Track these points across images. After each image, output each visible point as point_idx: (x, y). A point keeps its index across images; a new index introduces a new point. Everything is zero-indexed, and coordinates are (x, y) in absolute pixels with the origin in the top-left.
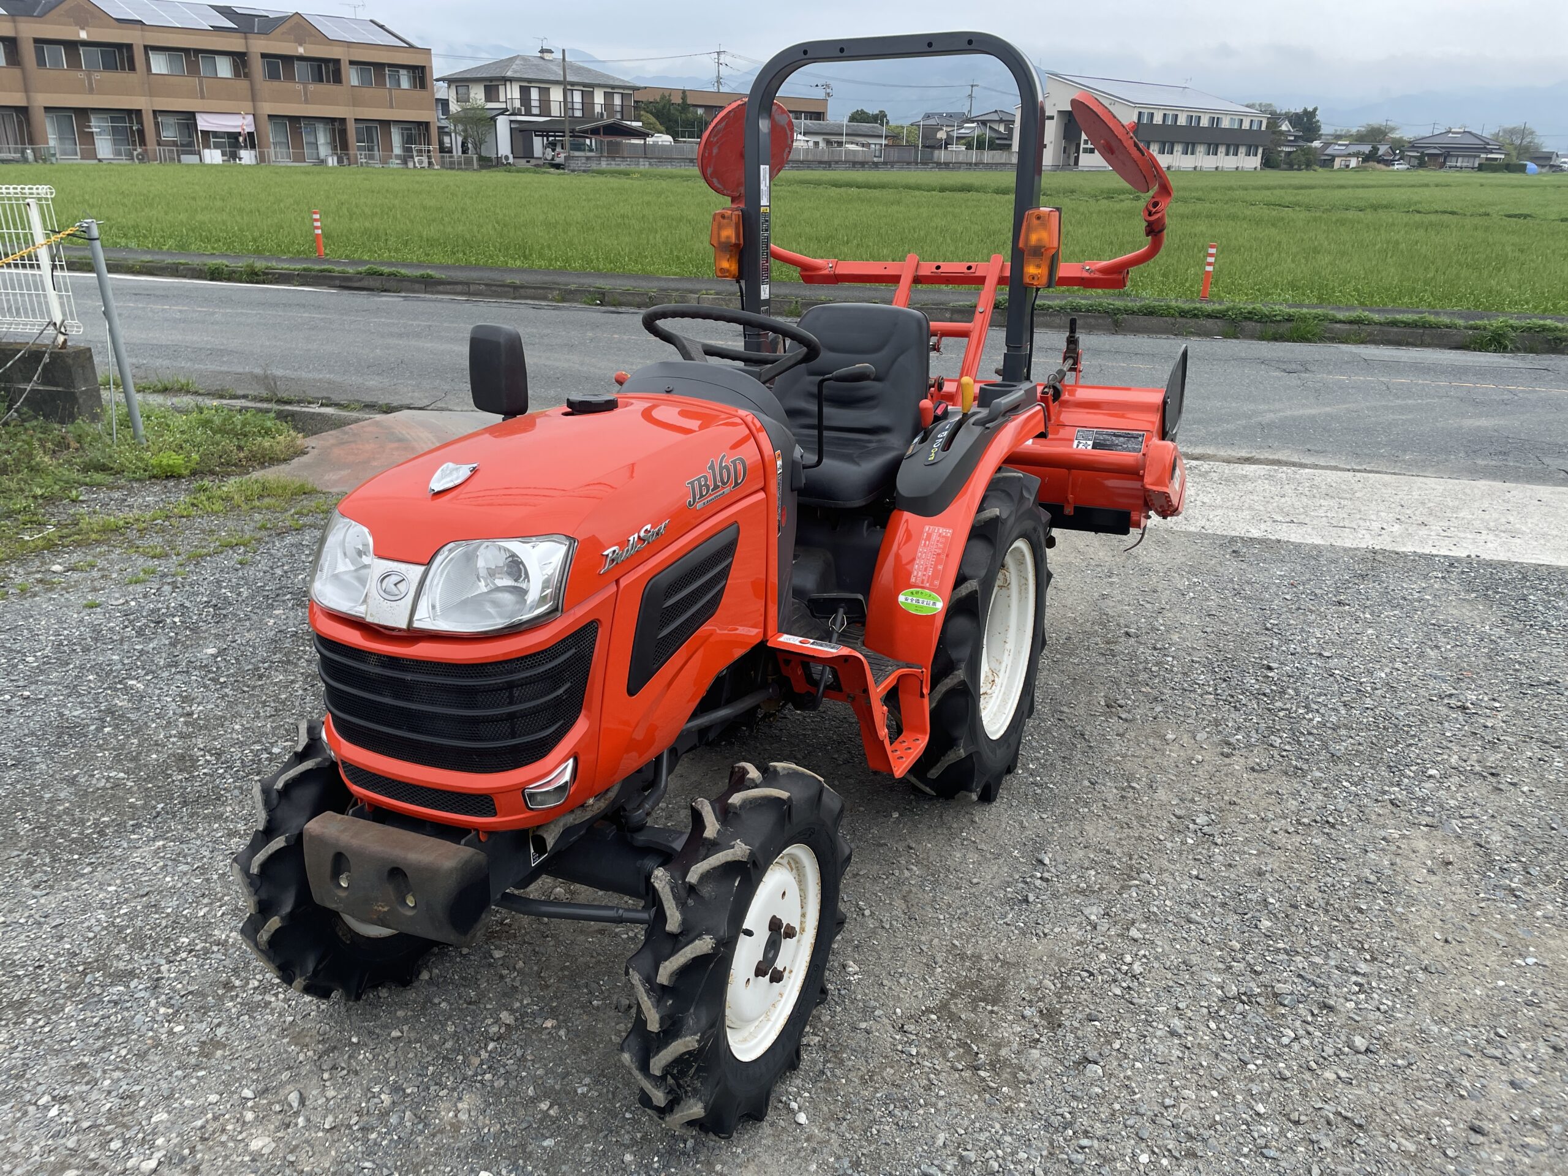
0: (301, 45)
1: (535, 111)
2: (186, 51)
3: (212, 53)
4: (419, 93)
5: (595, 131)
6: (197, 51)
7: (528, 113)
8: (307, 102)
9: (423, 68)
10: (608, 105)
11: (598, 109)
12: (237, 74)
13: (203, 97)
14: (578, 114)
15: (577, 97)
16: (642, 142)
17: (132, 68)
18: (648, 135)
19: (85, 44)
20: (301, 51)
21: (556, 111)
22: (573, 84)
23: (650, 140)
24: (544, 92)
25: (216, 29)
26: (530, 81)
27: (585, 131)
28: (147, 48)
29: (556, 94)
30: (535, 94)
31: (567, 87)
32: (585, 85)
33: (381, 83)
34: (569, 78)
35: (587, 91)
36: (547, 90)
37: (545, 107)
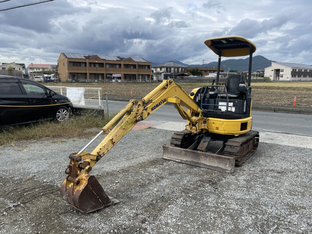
0: (130, 62)
2: (112, 64)
3: (116, 64)
4: (149, 70)
5: (179, 75)
6: (114, 64)
7: (167, 72)
8: (130, 72)
9: (150, 66)
10: (182, 70)
11: (180, 71)
12: (119, 67)
13: (114, 71)
14: (176, 72)
15: (176, 69)
16: (187, 77)
17: (103, 67)
18: (188, 76)
19: (97, 63)
20: (130, 63)
21: (172, 72)
22: (175, 67)
23: (189, 77)
25: (117, 60)
26: (168, 67)
27: (177, 75)
28: (106, 64)
30: (169, 69)
33: (142, 68)
35: (178, 68)
36: (171, 68)
37: (170, 71)
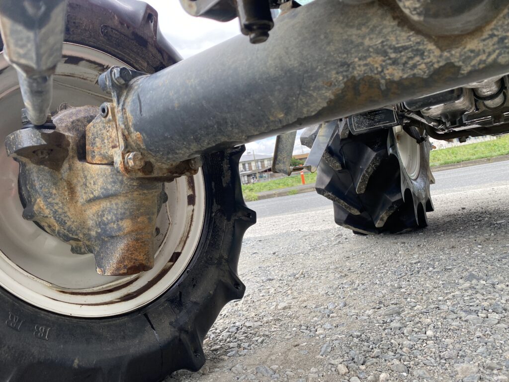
1: (248, 170)
5: (266, 171)
7: (245, 171)
11: (266, 165)
14: (260, 168)
15: (259, 163)
21: (253, 168)
22: (258, 160)
24: (250, 164)
26: (245, 162)
27: (263, 172)
29: (253, 164)
30: (247, 165)
31: (257, 161)
32: (262, 159)
34: (256, 159)
35: (262, 161)
36: (250, 163)
37: (250, 168)
